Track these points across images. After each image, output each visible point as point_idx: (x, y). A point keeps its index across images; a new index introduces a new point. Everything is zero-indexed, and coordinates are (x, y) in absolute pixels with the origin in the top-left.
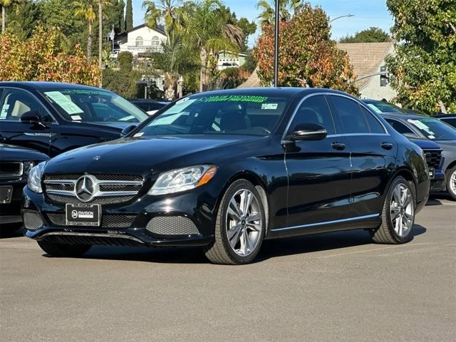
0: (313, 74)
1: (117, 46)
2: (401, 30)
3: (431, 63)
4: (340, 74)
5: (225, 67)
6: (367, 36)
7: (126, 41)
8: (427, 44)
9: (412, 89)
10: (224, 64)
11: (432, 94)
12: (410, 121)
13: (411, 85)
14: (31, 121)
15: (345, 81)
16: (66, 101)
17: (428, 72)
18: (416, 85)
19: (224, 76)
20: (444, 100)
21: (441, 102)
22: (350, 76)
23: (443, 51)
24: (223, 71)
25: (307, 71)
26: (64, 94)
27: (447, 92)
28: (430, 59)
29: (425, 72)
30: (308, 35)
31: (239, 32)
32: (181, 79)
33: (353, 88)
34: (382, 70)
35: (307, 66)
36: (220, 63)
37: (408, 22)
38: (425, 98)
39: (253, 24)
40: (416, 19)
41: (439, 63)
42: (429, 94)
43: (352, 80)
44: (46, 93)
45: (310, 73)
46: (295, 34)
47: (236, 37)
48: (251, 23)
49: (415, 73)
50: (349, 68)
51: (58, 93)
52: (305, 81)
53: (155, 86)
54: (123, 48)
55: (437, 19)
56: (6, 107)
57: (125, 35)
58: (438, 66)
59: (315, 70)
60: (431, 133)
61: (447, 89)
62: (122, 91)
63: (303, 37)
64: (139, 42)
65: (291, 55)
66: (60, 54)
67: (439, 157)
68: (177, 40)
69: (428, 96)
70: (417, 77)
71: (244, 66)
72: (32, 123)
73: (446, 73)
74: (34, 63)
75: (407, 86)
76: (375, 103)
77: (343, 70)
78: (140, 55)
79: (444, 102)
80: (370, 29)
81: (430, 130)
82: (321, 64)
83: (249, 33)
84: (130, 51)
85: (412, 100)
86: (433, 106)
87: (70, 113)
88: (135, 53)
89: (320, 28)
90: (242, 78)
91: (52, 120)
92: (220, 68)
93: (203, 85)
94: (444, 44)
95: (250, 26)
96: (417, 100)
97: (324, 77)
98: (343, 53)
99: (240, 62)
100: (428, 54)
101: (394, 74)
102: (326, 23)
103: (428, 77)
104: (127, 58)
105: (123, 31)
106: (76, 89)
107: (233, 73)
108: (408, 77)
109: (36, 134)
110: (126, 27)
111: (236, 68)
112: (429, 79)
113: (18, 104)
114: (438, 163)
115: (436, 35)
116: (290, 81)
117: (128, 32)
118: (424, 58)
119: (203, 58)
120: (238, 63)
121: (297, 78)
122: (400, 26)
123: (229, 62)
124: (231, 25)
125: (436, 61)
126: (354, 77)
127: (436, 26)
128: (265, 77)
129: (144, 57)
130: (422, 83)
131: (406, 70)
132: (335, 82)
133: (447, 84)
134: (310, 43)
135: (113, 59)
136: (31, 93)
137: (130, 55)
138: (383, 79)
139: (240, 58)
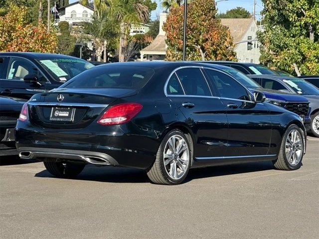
0: (205, 42)
1: (58, 17)
2: (268, 13)
3: (288, 37)
4: (224, 42)
5: (135, 34)
6: (235, 13)
7: (64, 14)
8: (286, 23)
9: (274, 55)
10: (134, 32)
11: (289, 58)
12: (284, 81)
13: (274, 51)
14: (31, 81)
15: (227, 48)
16: (55, 67)
17: (286, 42)
18: (278, 51)
19: (134, 40)
20: (297, 63)
21: (295, 64)
22: (231, 44)
23: (297, 28)
24: (134, 36)
25: (201, 40)
26: (54, 62)
27: (299, 57)
28: (288, 34)
29: (284, 43)
30: (202, 15)
31: (146, 9)
32: (105, 43)
33: (232, 52)
34: (248, 39)
35: (201, 37)
36: (132, 31)
37: (273, 8)
38: (284, 61)
39: (155, 3)
40: (279, 5)
41: (294, 36)
42: (287, 58)
43: (232, 47)
44: (41, 61)
45: (203, 42)
46: (193, 14)
47: (143, 12)
48: (153, 2)
49: (277, 43)
50: (230, 39)
51: (49, 61)
52: (199, 47)
53: (86, 47)
54: (62, 18)
55: (293, 6)
56: (12, 70)
57: (64, 9)
58: (293, 39)
59: (207, 40)
60: (299, 89)
61: (299, 55)
62: (63, 50)
63: (199, 16)
64: (73, 15)
65: (190, 28)
66: (27, 25)
67: (308, 108)
68: (104, 15)
69: (286, 60)
70: (279, 46)
71: (148, 33)
72: (32, 82)
73: (298, 44)
74: (9, 32)
75: (271, 52)
76: (255, 66)
77: (226, 40)
78: (74, 24)
79: (296, 64)
80: (236, 8)
81: (299, 88)
82: (211, 36)
83: (151, 10)
84: (67, 21)
85: (275, 62)
86: (290, 66)
87: (58, 75)
88: (70, 22)
89: (210, 10)
90: (147, 41)
91: (46, 81)
92: (132, 34)
93: (122, 47)
94: (298, 23)
95: (152, 4)
96: (278, 62)
97: (213, 44)
98: (226, 28)
99: (145, 30)
100: (286, 30)
101: (262, 43)
102: (214, 7)
103: (286, 46)
104: (65, 26)
105: (62, 6)
106: (61, 58)
107: (140, 39)
108: (272, 46)
109: (35, 90)
110: (64, 4)
111: (143, 35)
112: (286, 48)
113: (20, 68)
114: (307, 111)
115: (292, 18)
116: (189, 47)
117: (65, 7)
118: (284, 33)
119: (122, 28)
120: (144, 31)
121: (193, 45)
122: (268, 10)
123: (138, 30)
124: (140, 4)
125: (292, 35)
126: (233, 45)
127: (292, 11)
128: (171, 45)
129: (77, 25)
130: (282, 50)
131: (271, 41)
132: (220, 48)
133: (299, 52)
134: (203, 21)
135: (56, 26)
136: (31, 61)
137: (67, 23)
138: (249, 45)
139: (145, 27)
